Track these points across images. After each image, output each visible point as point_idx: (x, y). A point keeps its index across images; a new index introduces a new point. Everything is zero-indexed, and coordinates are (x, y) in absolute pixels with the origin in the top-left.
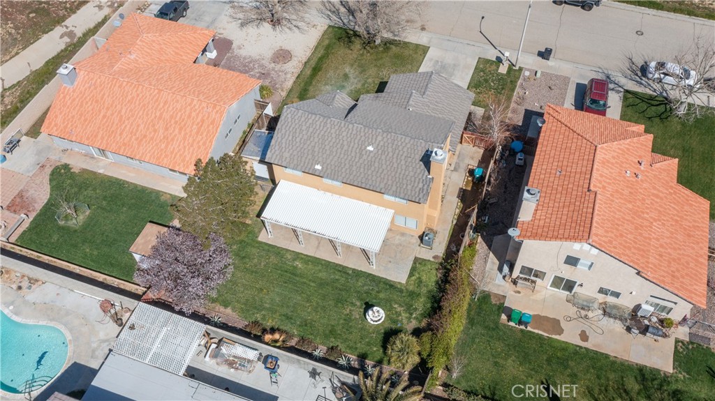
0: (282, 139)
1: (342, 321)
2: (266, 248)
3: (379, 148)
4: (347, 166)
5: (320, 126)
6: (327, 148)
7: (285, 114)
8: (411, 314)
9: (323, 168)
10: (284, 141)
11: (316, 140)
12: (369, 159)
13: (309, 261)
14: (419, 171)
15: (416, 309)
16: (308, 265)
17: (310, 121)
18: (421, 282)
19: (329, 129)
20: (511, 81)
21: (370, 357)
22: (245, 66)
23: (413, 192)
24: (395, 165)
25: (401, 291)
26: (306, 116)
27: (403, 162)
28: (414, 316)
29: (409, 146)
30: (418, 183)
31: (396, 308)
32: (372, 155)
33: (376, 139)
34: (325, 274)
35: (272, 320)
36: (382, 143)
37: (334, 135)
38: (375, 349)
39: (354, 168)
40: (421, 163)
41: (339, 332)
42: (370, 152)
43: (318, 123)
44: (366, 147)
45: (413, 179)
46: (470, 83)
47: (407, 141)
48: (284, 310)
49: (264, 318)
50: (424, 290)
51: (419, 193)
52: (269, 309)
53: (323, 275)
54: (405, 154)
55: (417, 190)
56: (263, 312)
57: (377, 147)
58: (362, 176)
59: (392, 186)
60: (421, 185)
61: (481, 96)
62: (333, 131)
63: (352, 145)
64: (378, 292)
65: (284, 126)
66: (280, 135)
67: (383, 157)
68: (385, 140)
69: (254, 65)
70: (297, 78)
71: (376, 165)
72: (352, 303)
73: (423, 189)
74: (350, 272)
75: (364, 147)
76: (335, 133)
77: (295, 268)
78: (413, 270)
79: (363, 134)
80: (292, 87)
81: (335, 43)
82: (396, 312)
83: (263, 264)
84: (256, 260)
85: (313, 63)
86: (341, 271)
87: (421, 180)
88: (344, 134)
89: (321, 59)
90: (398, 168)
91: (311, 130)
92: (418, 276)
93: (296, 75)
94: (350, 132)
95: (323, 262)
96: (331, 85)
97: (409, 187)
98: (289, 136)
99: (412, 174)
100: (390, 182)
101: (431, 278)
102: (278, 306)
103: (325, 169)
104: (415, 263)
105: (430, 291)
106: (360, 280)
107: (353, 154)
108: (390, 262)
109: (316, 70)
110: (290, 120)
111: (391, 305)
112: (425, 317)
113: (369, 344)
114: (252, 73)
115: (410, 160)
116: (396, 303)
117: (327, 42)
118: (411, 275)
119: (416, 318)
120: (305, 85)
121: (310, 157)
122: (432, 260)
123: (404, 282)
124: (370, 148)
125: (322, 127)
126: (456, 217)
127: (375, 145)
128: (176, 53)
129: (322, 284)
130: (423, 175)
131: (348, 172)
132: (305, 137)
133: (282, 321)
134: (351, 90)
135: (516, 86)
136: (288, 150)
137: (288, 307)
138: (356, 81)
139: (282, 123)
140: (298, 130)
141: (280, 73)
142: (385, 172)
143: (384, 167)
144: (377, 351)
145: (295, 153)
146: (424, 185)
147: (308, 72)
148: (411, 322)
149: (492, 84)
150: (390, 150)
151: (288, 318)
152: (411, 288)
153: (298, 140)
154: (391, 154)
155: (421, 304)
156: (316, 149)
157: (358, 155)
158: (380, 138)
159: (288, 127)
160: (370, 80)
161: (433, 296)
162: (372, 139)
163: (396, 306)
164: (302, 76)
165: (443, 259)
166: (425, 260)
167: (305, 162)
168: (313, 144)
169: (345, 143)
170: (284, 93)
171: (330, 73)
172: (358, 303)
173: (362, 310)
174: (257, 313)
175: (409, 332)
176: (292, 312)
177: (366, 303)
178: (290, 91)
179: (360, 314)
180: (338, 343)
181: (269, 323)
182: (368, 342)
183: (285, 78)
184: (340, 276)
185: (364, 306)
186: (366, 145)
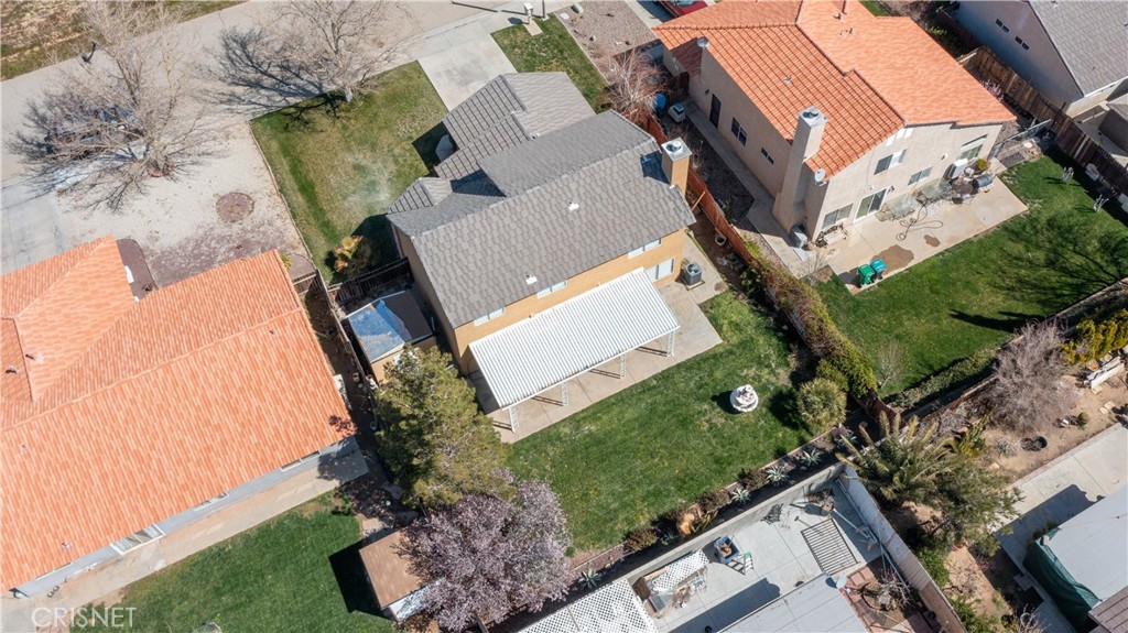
0: (449, 282)
1: (714, 441)
2: (527, 445)
3: (584, 198)
4: (566, 250)
5: (484, 227)
6: (520, 247)
7: (422, 247)
8: (769, 366)
9: (538, 277)
10: (454, 283)
11: (496, 248)
12: (585, 221)
13: (594, 414)
14: (653, 189)
15: (767, 357)
16: (600, 418)
17: (466, 231)
18: (737, 325)
19: (500, 223)
20: (560, 36)
21: (787, 447)
22: (196, 257)
23: (671, 220)
24: (622, 204)
25: (731, 353)
26: (454, 229)
27: (627, 194)
28: (773, 365)
29: (615, 169)
30: (666, 204)
31: (747, 375)
32: (582, 213)
33: (570, 191)
34: (630, 410)
35: (642, 514)
36: (582, 191)
37: (513, 226)
38: (780, 435)
39: (577, 246)
40: (648, 178)
41: (725, 455)
42: (578, 211)
43: (478, 225)
44: (567, 209)
45: (656, 205)
47: (609, 165)
48: (640, 492)
49: (630, 522)
50: (750, 330)
51: (678, 215)
52: (624, 506)
53: (630, 414)
54: (621, 182)
55: (673, 213)
56: (621, 517)
57: (581, 199)
58: (595, 247)
59: (640, 231)
60: (671, 205)
62: (507, 221)
63: (547, 221)
64: (710, 375)
65: (436, 264)
66: (441, 280)
67: (599, 205)
68: (582, 183)
69: (209, 246)
70: (294, 216)
71: (599, 220)
72: (699, 412)
73: (678, 208)
74: (655, 382)
75: (563, 211)
76: (512, 221)
77: (591, 434)
78: (713, 320)
79: (548, 197)
80: (303, 233)
81: (287, 139)
82: (753, 378)
83: (548, 467)
85: (290, 183)
86: (644, 392)
87: (667, 199)
88: (525, 213)
89: (294, 171)
90: (627, 205)
91: (477, 241)
92: (726, 322)
93: (287, 215)
94: (530, 206)
95: (613, 400)
96: (354, 192)
97: (661, 217)
98: (454, 271)
99: (649, 199)
100: (634, 229)
101: (741, 310)
102: (627, 493)
103: (542, 276)
104: (706, 312)
105: (758, 326)
106: (676, 381)
107: (559, 229)
109: (307, 189)
110: (436, 250)
112: (786, 356)
113: (768, 436)
114: (219, 258)
115: (632, 185)
116: (741, 369)
117: (275, 145)
118: (718, 328)
119: (779, 365)
120: (317, 218)
121: (508, 276)
122: (718, 293)
123: (720, 341)
124: (574, 207)
125: (488, 227)
127: (576, 198)
128: (98, 306)
129: (644, 423)
130: (663, 190)
131: (574, 257)
132: (479, 256)
133: (653, 504)
134: (390, 179)
135: (571, 38)
136: (470, 290)
137: (638, 484)
138: (380, 164)
139: (429, 262)
140: (461, 255)
141: (262, 229)
142: (617, 221)
143: (610, 216)
144: (783, 433)
145: (484, 286)
146: (674, 202)
147: (299, 199)
148: (779, 374)
150: (598, 190)
151: (657, 494)
152: (735, 340)
153: (472, 267)
154: (604, 196)
155: (767, 346)
156: (508, 260)
157: (566, 226)
158: (573, 186)
159: (442, 262)
160: (397, 151)
161: (766, 328)
162: (565, 193)
163: (745, 372)
164: (299, 211)
165: (727, 282)
166: (713, 299)
167: (508, 288)
168: (497, 257)
169: (537, 224)
170: (302, 250)
171: (333, 180)
172: (706, 407)
173: (718, 410)
174: (616, 524)
175: (790, 386)
176: (650, 484)
177: (714, 398)
178: (307, 241)
179: (722, 416)
180: (740, 467)
181: (643, 522)
182: (765, 435)
183: (278, 230)
184: (652, 396)
185: (715, 404)
186: (565, 206)
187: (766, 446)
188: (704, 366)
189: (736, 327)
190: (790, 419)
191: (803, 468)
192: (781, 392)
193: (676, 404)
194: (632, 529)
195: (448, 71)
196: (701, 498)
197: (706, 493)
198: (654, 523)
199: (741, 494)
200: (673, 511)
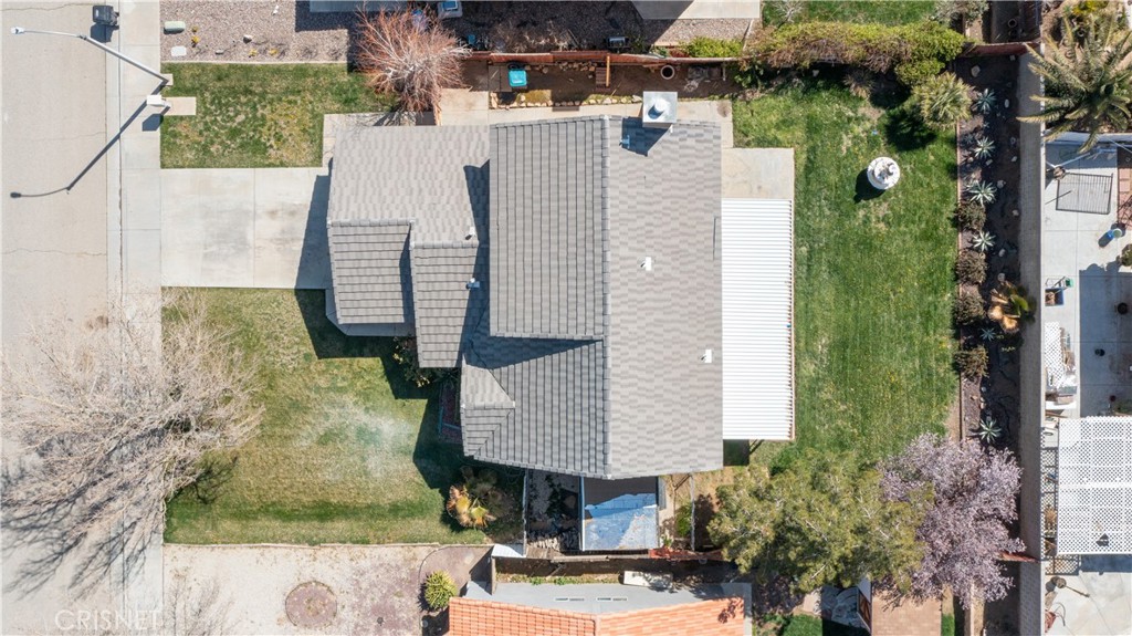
0: (675, 453)
1: (902, 228)
3: (642, 246)
4: (692, 299)
5: (630, 385)
6: (668, 353)
7: (624, 470)
8: (849, 119)
9: (708, 347)
10: (677, 448)
11: (659, 382)
12: (668, 259)
13: (807, 330)
14: (666, 153)
15: (840, 114)
16: (816, 327)
17: (625, 409)
18: (784, 122)
19: (631, 363)
20: (219, 79)
21: (949, 160)
23: (706, 153)
24: (667, 203)
25: (813, 150)
26: (618, 423)
27: (658, 189)
28: (851, 114)
29: (623, 187)
30: (687, 147)
31: (848, 149)
32: (659, 257)
33: (628, 258)
34: (823, 292)
35: (941, 343)
36: (633, 244)
37: (641, 349)
38: (932, 158)
39: (692, 283)
40: (649, 152)
41: (923, 226)
42: (655, 261)
43: (625, 391)
44: (650, 274)
45: (684, 160)
46: (255, 165)
47: (616, 193)
48: (916, 332)
49: (944, 358)
50: (798, 111)
51: (706, 141)
52: (922, 354)
53: (828, 294)
54: (641, 189)
55: (700, 146)
56: (933, 364)
57: (642, 250)
58: (701, 263)
59: (705, 198)
60: (691, 142)
61: (285, 133)
62: (633, 354)
63: (652, 304)
64: (829, 187)
65: (648, 461)
66: (668, 462)
67: (657, 232)
68: (623, 239)
70: (365, 542)
71: (674, 241)
72: (865, 222)
73: (697, 135)
74: (804, 249)
75: (648, 279)
76: (635, 347)
77: (831, 347)
78: (763, 142)
79: (624, 290)
80: (397, 541)
81: (226, 505)
82: (855, 144)
83: (843, 408)
84: (839, 422)
85: (306, 528)
86: (809, 266)
87: (682, 143)
88: (633, 328)
89: (286, 516)
90: (671, 197)
91: (643, 401)
92: (773, 131)
93: (358, 548)
94: (627, 317)
96: (363, 460)
97: (699, 164)
98: (666, 442)
99: (674, 166)
100: (700, 204)
101: (767, 106)
102: (912, 345)
103: (707, 342)
104: (748, 144)
105: (796, 99)
106: (815, 226)
107: (667, 295)
108: (759, 188)
109: (325, 511)
110: (633, 455)
111: (846, 157)
112: (849, 94)
113: (926, 171)
115: (650, 177)
116: (839, 150)
117: (228, 525)
118: (775, 143)
119: (855, 109)
120: (382, 516)
121: (693, 381)
122: (730, 116)
123: (790, 152)
124: (648, 264)
125: (631, 380)
126: (624, 100)
127: (639, 256)
129: (848, 286)
130: (672, 142)
131: (702, 294)
132: (659, 407)
133: (936, 326)
134: (367, 409)
135: (231, 66)
136: (691, 433)
137: (908, 328)
138: (334, 412)
139: (645, 468)
140: (649, 427)
141: (365, 586)
142: (683, 219)
143: (675, 224)
144: (933, 153)
145: (693, 414)
146: (689, 136)
147: (340, 526)
148: (864, 115)
149: (241, 118)
150: (641, 223)
151: (927, 316)
152: (800, 134)
153: (668, 420)
155: (827, 106)
156: (676, 374)
157: (665, 285)
158: (624, 251)
159: (648, 452)
160: (322, 382)
161: (804, 92)
162: (629, 266)
163: (844, 148)
164: (360, 534)
165: (722, 97)
166: (735, 127)
167: (707, 387)
168: (668, 385)
169: (650, 319)
170: (422, 551)
171: (327, 476)
172: (861, 213)
173: (871, 203)
174: (937, 372)
175: (883, 112)
176: (914, 317)
177: (857, 199)
178: (411, 540)
179: (880, 204)
180: (944, 219)
181: (949, 346)
182: (924, 173)
183: (376, 568)
184: (820, 263)
185: (863, 202)
186: (640, 275)
187: (937, 180)
188: (814, 187)
189: (786, 123)
190: (922, 138)
191: (988, 163)
192: (886, 126)
193: (843, 241)
194: (951, 361)
195: (205, 255)
196: (957, 278)
197: (954, 270)
198: (956, 337)
199: (983, 240)
200: (955, 312)
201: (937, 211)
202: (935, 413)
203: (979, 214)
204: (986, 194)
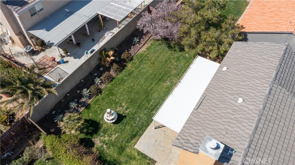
1: (117, 100)
2: (184, 69)
3: (240, 107)
4: (223, 86)
6: (243, 72)
8: (106, 144)
9: (223, 71)
10: (252, 48)
11: (252, 65)
12: (228, 100)
15: (108, 148)
17: (272, 59)
21: (86, 111)
23: (187, 135)
24: (219, 120)
25: (128, 142)
26: (277, 56)
27: (222, 127)
28: (105, 146)
29: (241, 132)
31: (115, 134)
32: (233, 102)
33: (250, 105)
34: (157, 97)
35: (131, 67)
37: (256, 75)
38: (91, 115)
39: (221, 90)
41: (111, 97)
42: (236, 101)
43: (270, 64)
44: (241, 97)
47: (246, 131)
49: (133, 63)
50: (123, 159)
51: (184, 139)
52: (139, 66)
53: (156, 95)
54: (230, 128)
55: (188, 138)
56: (137, 63)
58: (212, 96)
60: (193, 141)
62: (261, 74)
63: (244, 87)
64: (132, 126)
65: (266, 46)
67: (230, 111)
72: (128, 108)
73: (188, 143)
74: (154, 112)
76: (259, 76)
77: (165, 81)
78: (144, 156)
79: (258, 94)
82: (112, 134)
83: (172, 66)
84: (175, 64)
86: (156, 106)
88: (258, 82)
91: (262, 61)
92: (137, 158)
94: (260, 85)
97: (193, 131)
100: (201, 116)
102: (140, 70)
103: (223, 73)
104: (151, 159)
106: (145, 116)
107: (235, 89)
108: (156, 141)
110: (273, 48)
111: (118, 132)
112: (100, 153)
113: (96, 112)
115: (224, 133)
116: (119, 136)
119: (102, 147)
121: (235, 63)
123: (136, 147)
124: (240, 100)
125: (265, 67)
127: (243, 104)
129: (148, 94)
131: (218, 87)
132: (255, 58)
133: (129, 71)
136: (243, 51)
137: (137, 74)
142: (213, 113)
143: (219, 112)
145: (240, 55)
146: (192, 144)
148: (101, 142)
150: (237, 116)
151: (130, 74)
152: (128, 150)
153: (252, 55)
154: (233, 117)
155: (111, 154)
156: (242, 66)
157: (234, 92)
158: (252, 107)
159: (265, 48)
162: (251, 102)
163: (116, 135)
167: (230, 61)
168: (247, 63)
169: (247, 83)
172: (127, 112)
173: (121, 113)
174: (138, 61)
175: (93, 139)
176: (133, 76)
177: (125, 117)
179: (119, 111)
180: (103, 95)
181: (129, 65)
182: (97, 112)
184: (152, 105)
185: (123, 115)
186: (244, 97)
187: (96, 107)
188: (137, 129)
189: (131, 158)
190: (88, 123)
191: (76, 100)
192: (96, 134)
193: (139, 107)
194: (132, 61)
196: (113, 78)
197: (112, 81)
198: (125, 66)
199: (98, 81)
200: (120, 71)
201: (103, 99)
202: (146, 53)
203: (92, 88)
204: (85, 92)
